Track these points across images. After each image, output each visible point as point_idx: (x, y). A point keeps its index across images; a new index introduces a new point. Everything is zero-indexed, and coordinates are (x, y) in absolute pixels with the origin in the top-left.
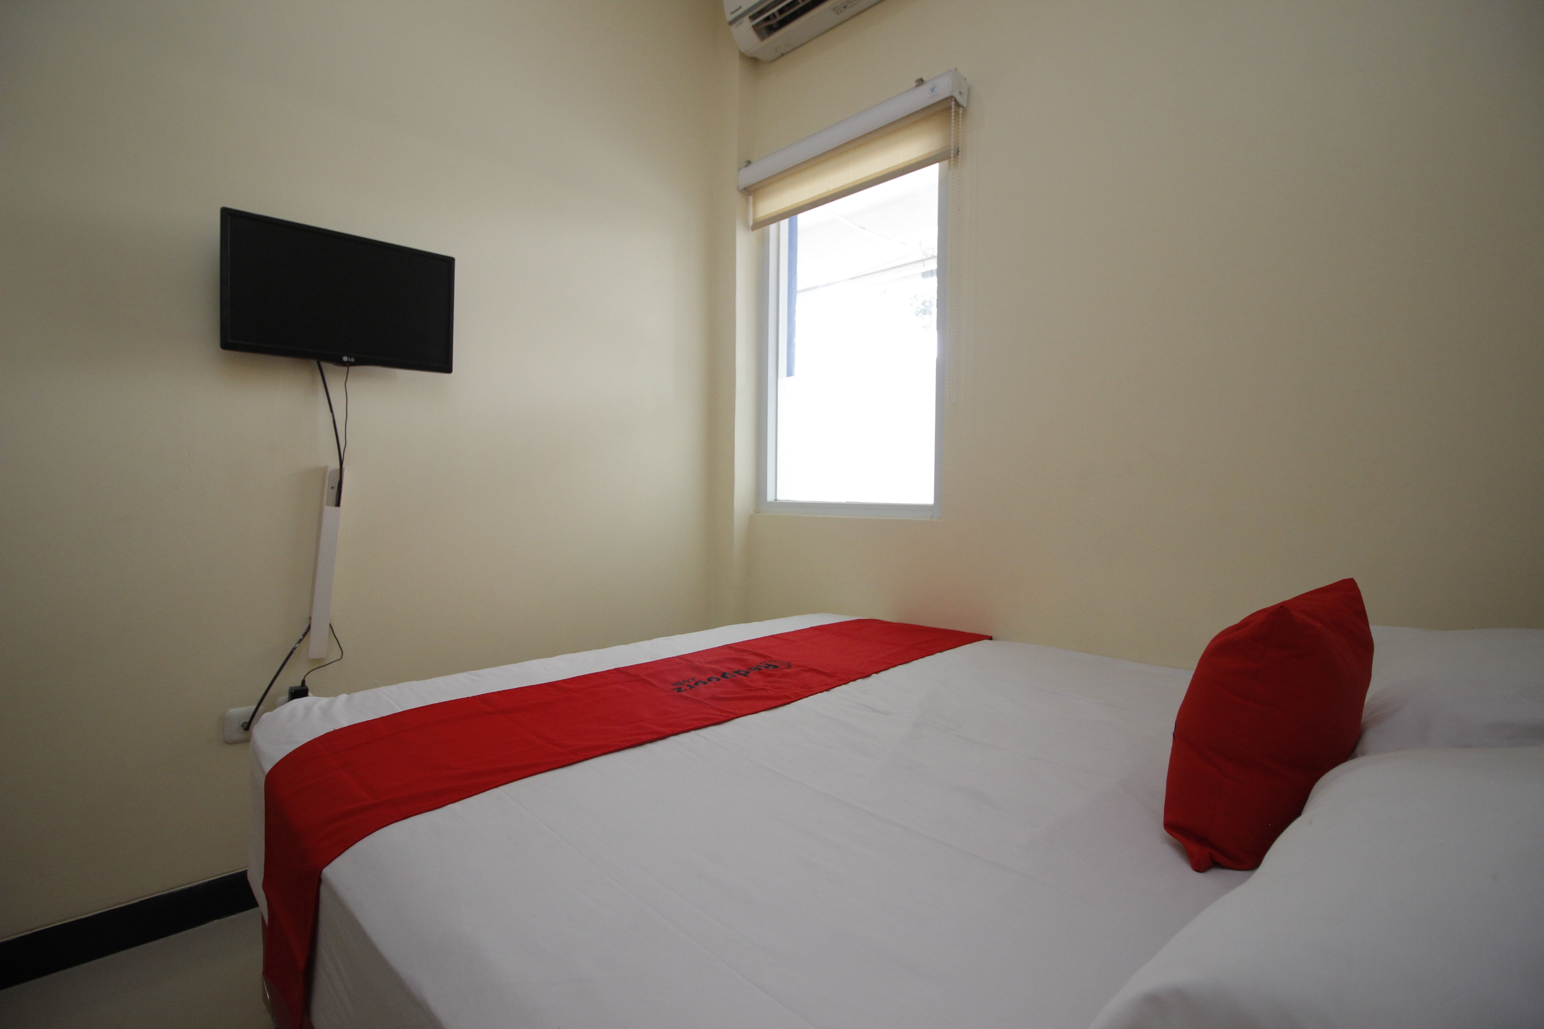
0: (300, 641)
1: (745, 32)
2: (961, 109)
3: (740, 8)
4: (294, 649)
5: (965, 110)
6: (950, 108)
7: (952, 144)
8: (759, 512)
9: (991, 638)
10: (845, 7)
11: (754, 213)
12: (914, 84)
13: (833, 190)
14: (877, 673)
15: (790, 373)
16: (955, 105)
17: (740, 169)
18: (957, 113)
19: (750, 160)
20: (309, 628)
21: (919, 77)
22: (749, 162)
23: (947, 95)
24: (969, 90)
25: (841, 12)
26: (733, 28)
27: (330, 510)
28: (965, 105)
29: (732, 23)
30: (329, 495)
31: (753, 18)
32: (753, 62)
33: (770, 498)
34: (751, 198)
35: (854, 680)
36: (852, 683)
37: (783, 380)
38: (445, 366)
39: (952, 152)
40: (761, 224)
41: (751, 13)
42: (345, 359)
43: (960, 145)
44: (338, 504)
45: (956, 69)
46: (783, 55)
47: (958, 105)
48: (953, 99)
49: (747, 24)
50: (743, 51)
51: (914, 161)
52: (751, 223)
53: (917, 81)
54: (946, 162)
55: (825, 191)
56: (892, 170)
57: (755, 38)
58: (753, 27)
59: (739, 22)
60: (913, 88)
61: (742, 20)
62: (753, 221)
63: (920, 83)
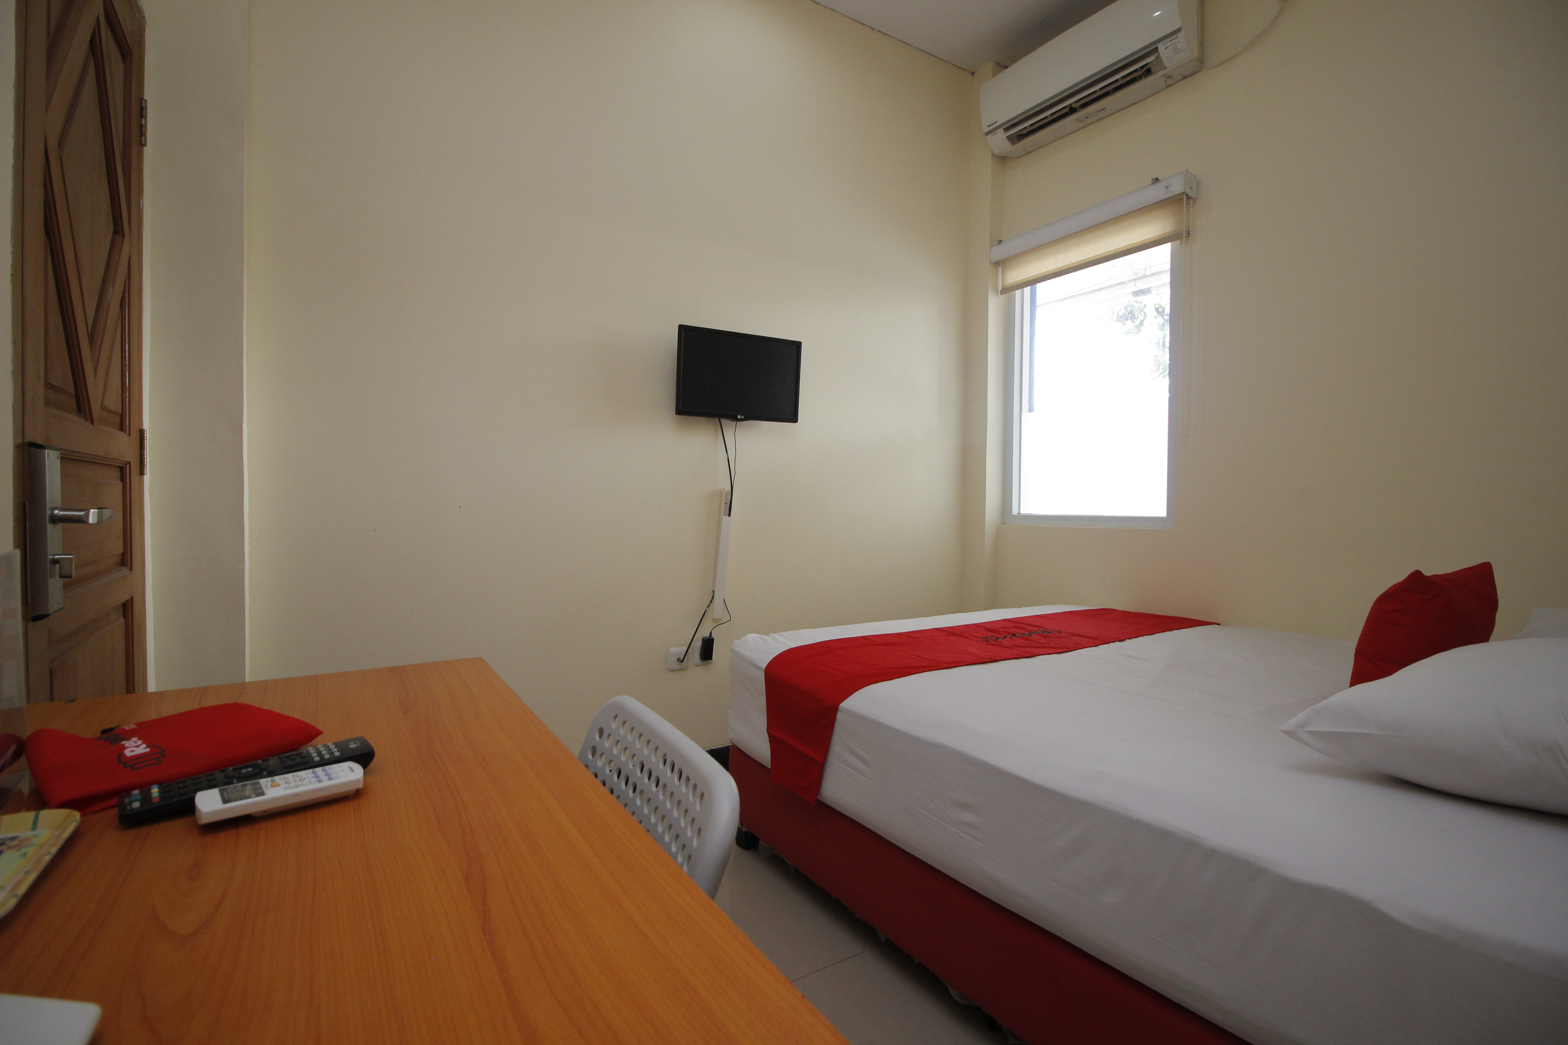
0: (708, 606)
1: (1000, 141)
2: (1191, 200)
3: (996, 122)
4: (706, 611)
5: (1195, 200)
6: (1183, 199)
7: (1184, 227)
8: (1005, 524)
9: (1219, 624)
10: (1087, 118)
11: (1003, 280)
12: (1150, 182)
13: (1075, 263)
14: (1129, 639)
15: (1031, 410)
16: (1186, 198)
17: (991, 247)
18: (1188, 204)
19: (1001, 240)
20: (713, 597)
21: (1154, 177)
22: (1001, 241)
23: (1181, 191)
24: (1198, 184)
25: (1083, 121)
26: (989, 137)
27: (726, 518)
28: (1194, 197)
29: (987, 134)
30: (724, 508)
31: (1007, 129)
32: (1002, 159)
33: (1015, 512)
34: (1000, 268)
35: (1113, 642)
36: (1112, 644)
37: (1026, 415)
38: (794, 418)
39: (1184, 233)
40: (1009, 290)
41: (1006, 126)
42: (739, 417)
43: (1190, 229)
44: (729, 515)
45: (1187, 170)
46: (1029, 152)
47: (1188, 197)
48: (1185, 194)
49: (1001, 135)
50: (995, 153)
51: (1149, 241)
52: (1000, 288)
53: (1153, 180)
54: (1178, 242)
55: (1068, 263)
56: (1129, 247)
57: (1007, 144)
58: (1007, 137)
59: (994, 132)
60: (1149, 185)
61: (997, 131)
62: (1002, 286)
63: (1156, 180)
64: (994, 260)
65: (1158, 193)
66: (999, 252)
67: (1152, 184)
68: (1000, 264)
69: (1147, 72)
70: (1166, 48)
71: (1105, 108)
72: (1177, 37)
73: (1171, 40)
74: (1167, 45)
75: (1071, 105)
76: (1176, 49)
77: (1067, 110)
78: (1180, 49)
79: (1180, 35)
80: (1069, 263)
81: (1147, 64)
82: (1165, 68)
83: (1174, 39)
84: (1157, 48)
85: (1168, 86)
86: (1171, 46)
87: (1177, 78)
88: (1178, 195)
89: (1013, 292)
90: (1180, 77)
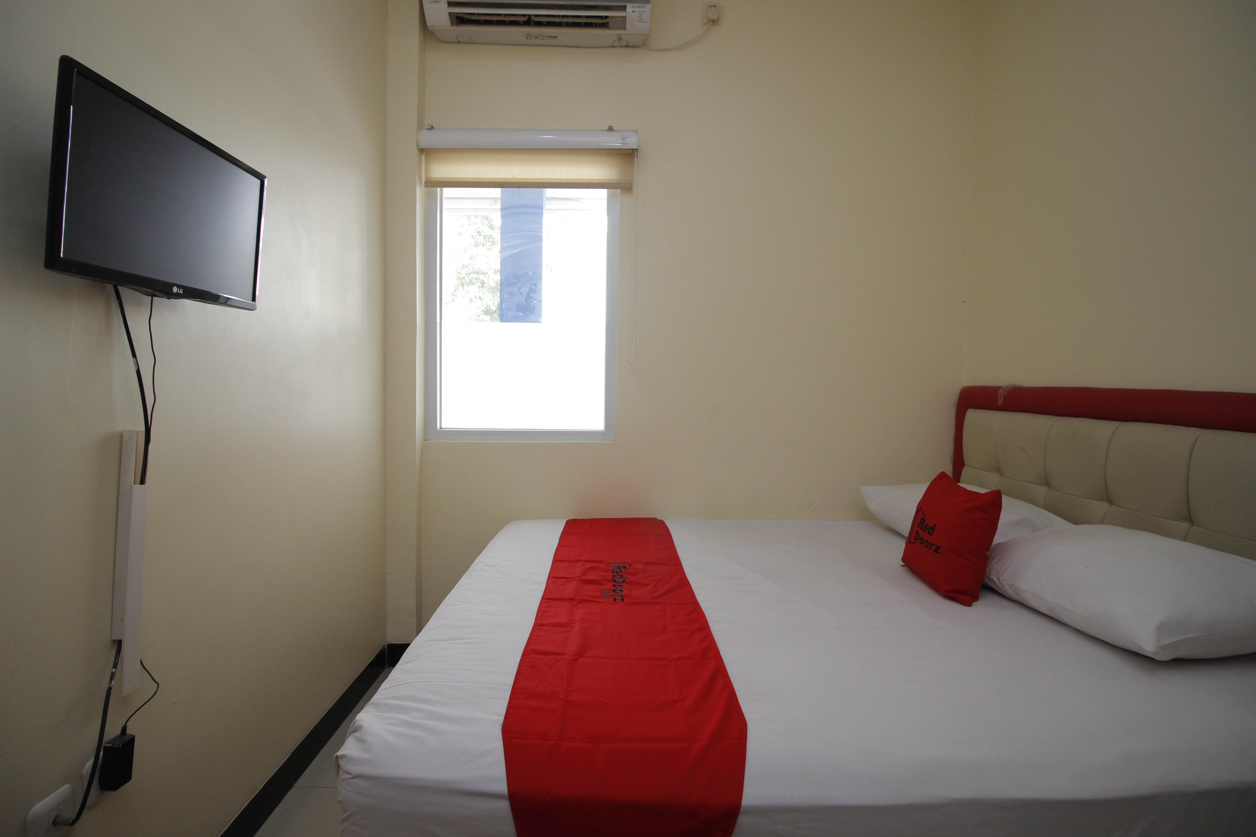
1: (440, 13)
5: (639, 162)
7: (627, 180)
8: (427, 440)
10: (536, 37)
11: (426, 172)
12: (604, 127)
17: (419, 130)
19: (430, 125)
21: (610, 125)
22: (430, 127)
23: (635, 147)
27: (138, 487)
31: (451, 4)
33: (437, 428)
34: (427, 157)
39: (624, 185)
40: (433, 184)
41: (451, 1)
43: (633, 183)
44: (142, 482)
48: (636, 151)
49: (443, 7)
53: (608, 127)
54: (616, 192)
56: (576, 181)
57: (447, 21)
58: (449, 13)
60: (605, 130)
61: (439, 1)
62: (426, 178)
63: (611, 129)
64: (423, 145)
65: (614, 141)
66: (428, 139)
67: (608, 130)
68: (427, 153)
69: (603, 23)
70: (634, 11)
71: (557, 37)
72: (644, 7)
73: (639, 7)
74: (636, 10)
75: (530, 16)
76: (641, 17)
77: (525, 19)
78: (643, 19)
79: (648, 7)
81: (606, 17)
82: (625, 29)
83: (641, 7)
84: (625, 7)
85: (612, 46)
86: (639, 12)
87: (624, 43)
88: (633, 149)
89: (439, 189)
90: (625, 43)
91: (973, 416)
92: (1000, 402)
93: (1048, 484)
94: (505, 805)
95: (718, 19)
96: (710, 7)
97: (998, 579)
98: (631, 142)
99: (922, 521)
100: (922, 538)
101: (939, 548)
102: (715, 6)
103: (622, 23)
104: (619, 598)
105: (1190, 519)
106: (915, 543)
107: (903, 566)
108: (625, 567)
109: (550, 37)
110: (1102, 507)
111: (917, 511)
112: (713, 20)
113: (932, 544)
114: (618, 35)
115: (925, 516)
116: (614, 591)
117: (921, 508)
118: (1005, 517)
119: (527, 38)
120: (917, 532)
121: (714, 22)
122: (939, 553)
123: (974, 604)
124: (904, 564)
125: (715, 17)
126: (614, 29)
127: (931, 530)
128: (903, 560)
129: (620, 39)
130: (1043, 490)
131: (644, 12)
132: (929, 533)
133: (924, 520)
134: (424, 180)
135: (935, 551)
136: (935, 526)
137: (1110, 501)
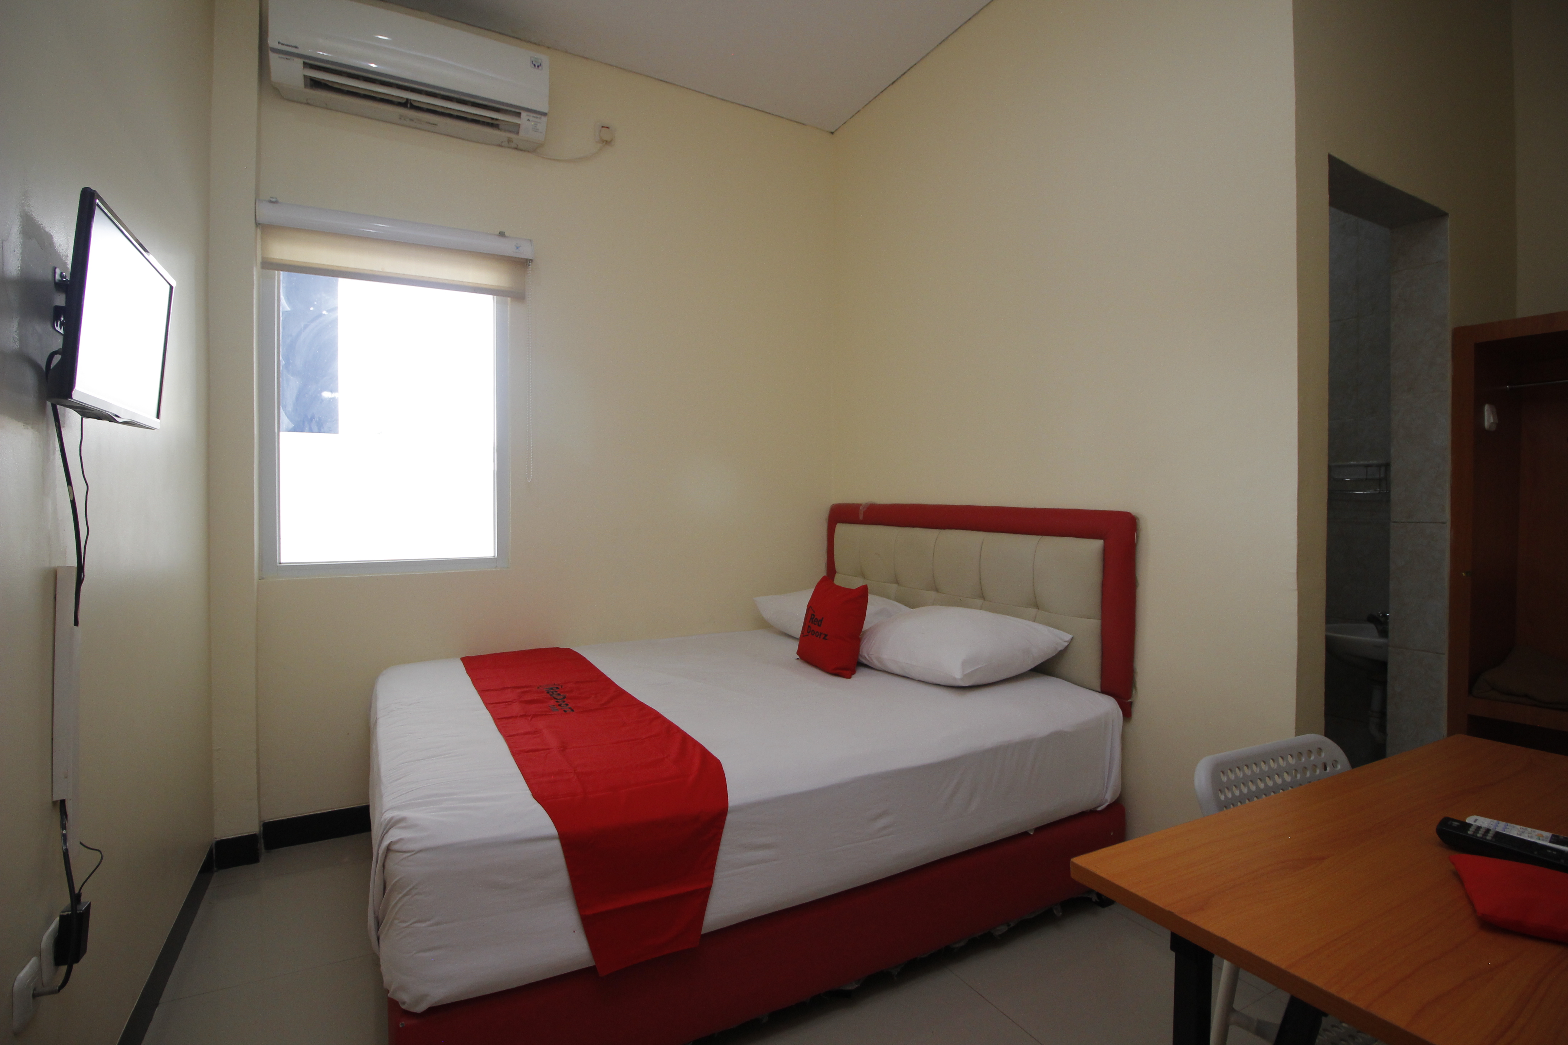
1: (292, 72)
3: (299, 48)
7: (517, 289)
8: (264, 578)
11: (264, 250)
12: (498, 233)
16: (525, 265)
17: (257, 201)
19: (276, 199)
21: (502, 230)
22: (272, 200)
29: (274, 51)
31: (306, 66)
33: (279, 561)
34: (259, 232)
39: (520, 294)
40: (271, 266)
41: (309, 61)
43: (526, 294)
44: (76, 622)
48: (531, 261)
49: (298, 67)
57: (301, 82)
58: (304, 75)
59: (288, 57)
60: (496, 235)
61: (292, 58)
62: (263, 258)
63: (502, 234)
64: (261, 220)
65: (506, 247)
66: (267, 213)
68: (266, 228)
71: (436, 125)
72: (540, 118)
73: (535, 117)
74: (531, 119)
75: (408, 100)
76: (535, 126)
77: (403, 101)
78: (538, 129)
79: (544, 119)
80: (380, 270)
81: (502, 119)
82: (518, 133)
83: (537, 118)
84: (520, 113)
85: (500, 146)
86: (534, 121)
87: (514, 145)
88: (527, 259)
89: (276, 272)
90: (516, 146)
91: (842, 529)
92: (861, 517)
93: (897, 582)
94: (556, 844)
95: (611, 141)
96: (602, 127)
97: (868, 655)
98: (526, 252)
99: (813, 616)
100: (813, 631)
101: (826, 635)
102: (608, 128)
103: (516, 129)
104: (568, 711)
105: (983, 597)
106: (808, 635)
107: (798, 659)
108: (557, 688)
109: (429, 123)
110: (932, 594)
111: (808, 609)
112: (607, 141)
113: (821, 634)
114: (509, 138)
115: (814, 612)
116: (560, 705)
117: (810, 607)
118: (871, 609)
119: (400, 119)
120: (809, 626)
121: (607, 143)
122: (827, 639)
123: (853, 676)
124: (798, 657)
125: (608, 139)
126: (505, 131)
127: (820, 623)
128: (798, 653)
129: (510, 140)
130: (895, 586)
131: (540, 123)
132: (818, 625)
133: (814, 616)
134: (259, 260)
135: (824, 638)
136: (823, 618)
137: (937, 590)
